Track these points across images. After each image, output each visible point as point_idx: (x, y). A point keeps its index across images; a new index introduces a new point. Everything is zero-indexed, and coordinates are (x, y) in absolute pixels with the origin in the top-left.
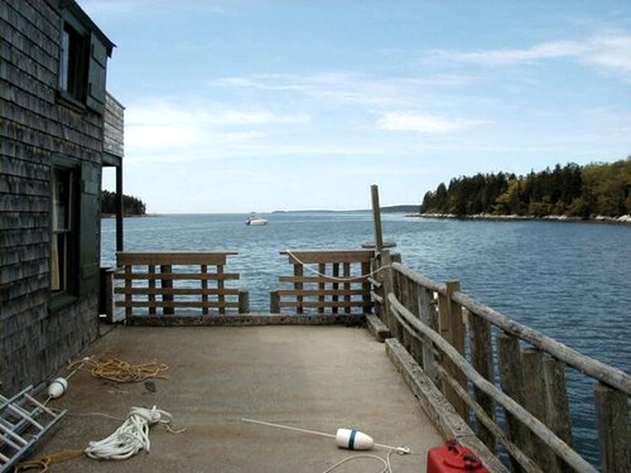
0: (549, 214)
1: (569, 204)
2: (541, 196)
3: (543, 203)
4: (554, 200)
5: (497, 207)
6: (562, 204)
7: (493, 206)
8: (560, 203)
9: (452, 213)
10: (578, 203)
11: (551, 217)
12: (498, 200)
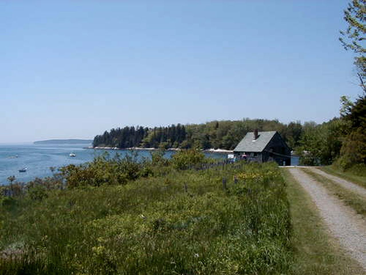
0: (171, 147)
1: (181, 143)
2: (166, 139)
3: (168, 143)
4: (173, 141)
5: (142, 144)
6: (177, 143)
7: (140, 144)
8: (176, 142)
9: (117, 147)
10: (185, 142)
11: (172, 149)
12: (143, 141)
